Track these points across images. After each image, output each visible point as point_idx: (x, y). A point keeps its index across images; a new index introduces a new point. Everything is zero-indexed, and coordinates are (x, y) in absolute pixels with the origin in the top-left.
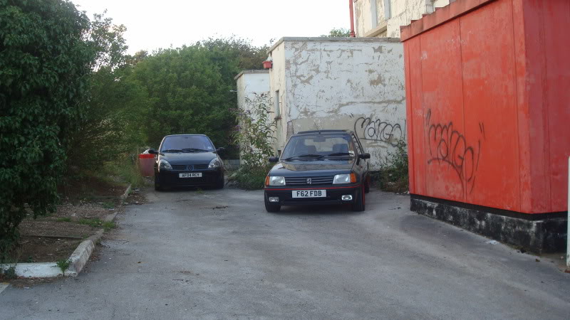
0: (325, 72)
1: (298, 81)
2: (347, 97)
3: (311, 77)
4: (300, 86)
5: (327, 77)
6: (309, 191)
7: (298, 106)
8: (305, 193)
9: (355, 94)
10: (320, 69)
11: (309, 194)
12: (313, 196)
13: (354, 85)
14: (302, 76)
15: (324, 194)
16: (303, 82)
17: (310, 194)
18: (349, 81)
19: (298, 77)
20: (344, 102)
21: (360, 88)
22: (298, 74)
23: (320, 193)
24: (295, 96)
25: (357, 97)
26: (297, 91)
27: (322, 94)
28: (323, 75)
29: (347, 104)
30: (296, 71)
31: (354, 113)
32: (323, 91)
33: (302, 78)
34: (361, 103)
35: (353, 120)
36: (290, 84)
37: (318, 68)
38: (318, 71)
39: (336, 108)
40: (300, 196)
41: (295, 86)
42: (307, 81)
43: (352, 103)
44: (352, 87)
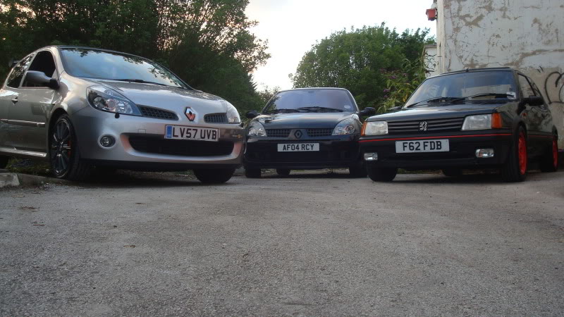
0: (501, 10)
1: (462, 23)
2: (533, 43)
3: (480, 18)
4: (465, 29)
5: (504, 16)
6: (421, 142)
7: (461, 57)
8: (415, 146)
9: (545, 39)
10: (493, 6)
11: (421, 147)
12: (428, 149)
13: (544, 27)
14: (468, 16)
15: (445, 146)
16: (468, 24)
17: (424, 146)
18: (536, 21)
19: (463, 18)
20: (529, 50)
21: (552, 30)
22: (462, 13)
23: (440, 145)
24: (457, 43)
25: (548, 43)
26: (460, 37)
27: (496, 40)
28: (499, 14)
29: (534, 53)
30: (459, 10)
31: (544, 65)
32: (498, 36)
33: (468, 19)
34: (556, 50)
35: (543, 75)
36: (451, 28)
37: (490, 4)
38: (490, 9)
39: (518, 58)
40: (407, 150)
41: (457, 29)
42: (475, 23)
43: (540, 51)
44: (540, 29)
